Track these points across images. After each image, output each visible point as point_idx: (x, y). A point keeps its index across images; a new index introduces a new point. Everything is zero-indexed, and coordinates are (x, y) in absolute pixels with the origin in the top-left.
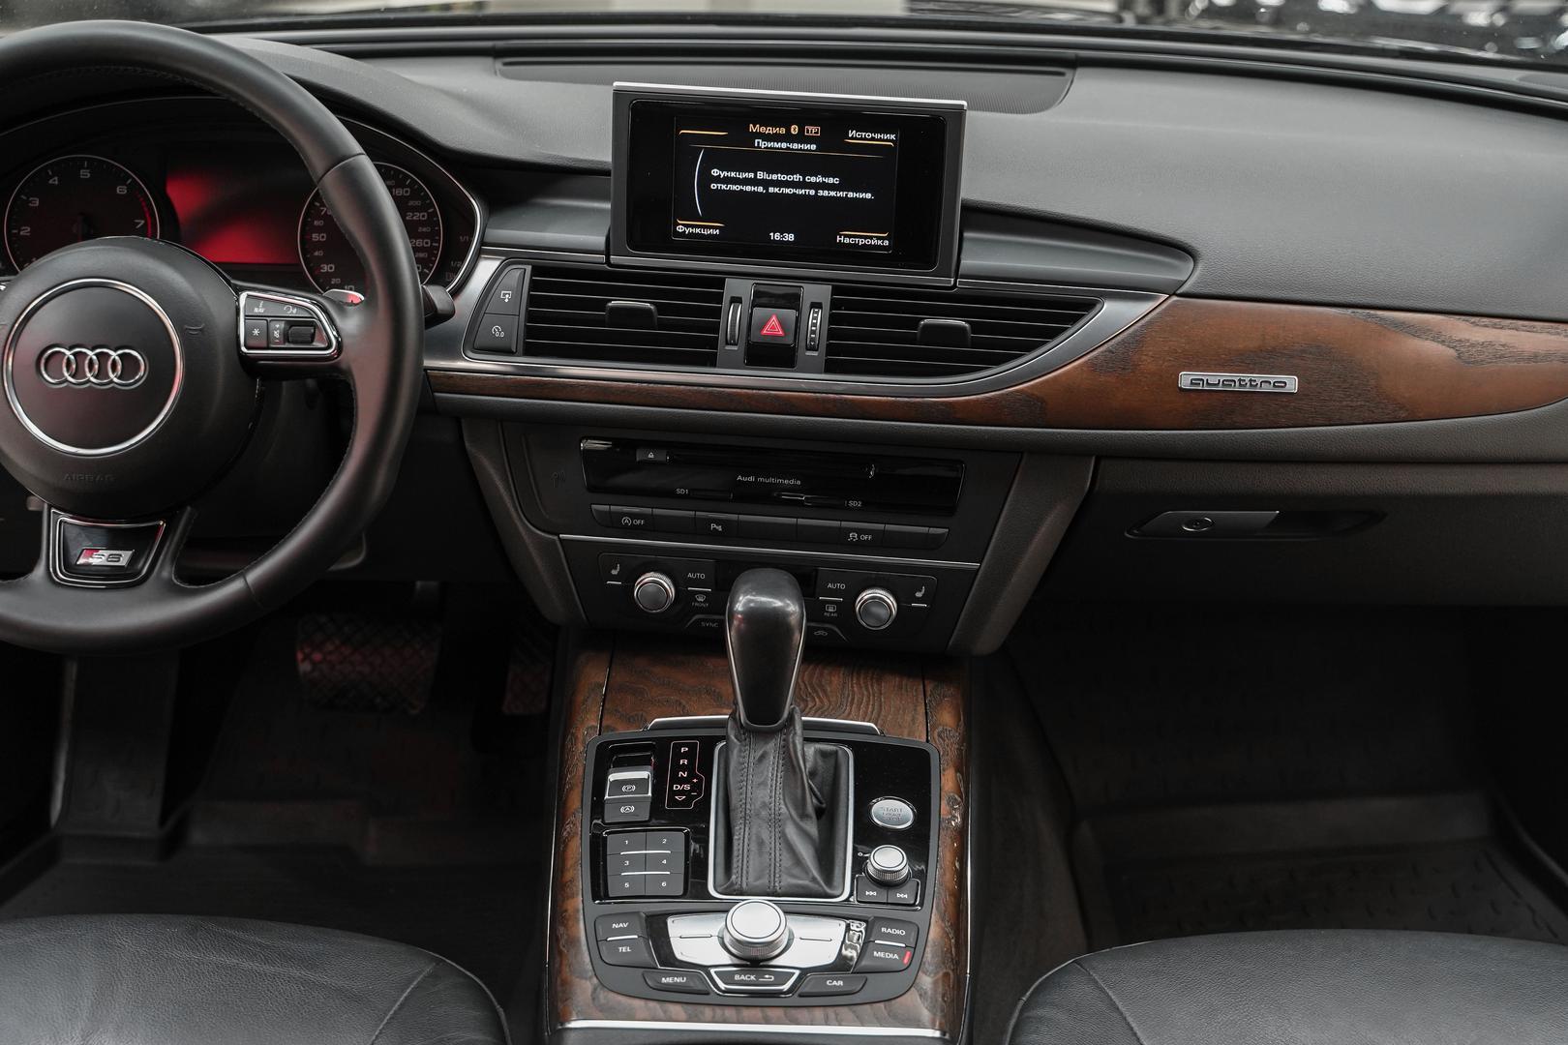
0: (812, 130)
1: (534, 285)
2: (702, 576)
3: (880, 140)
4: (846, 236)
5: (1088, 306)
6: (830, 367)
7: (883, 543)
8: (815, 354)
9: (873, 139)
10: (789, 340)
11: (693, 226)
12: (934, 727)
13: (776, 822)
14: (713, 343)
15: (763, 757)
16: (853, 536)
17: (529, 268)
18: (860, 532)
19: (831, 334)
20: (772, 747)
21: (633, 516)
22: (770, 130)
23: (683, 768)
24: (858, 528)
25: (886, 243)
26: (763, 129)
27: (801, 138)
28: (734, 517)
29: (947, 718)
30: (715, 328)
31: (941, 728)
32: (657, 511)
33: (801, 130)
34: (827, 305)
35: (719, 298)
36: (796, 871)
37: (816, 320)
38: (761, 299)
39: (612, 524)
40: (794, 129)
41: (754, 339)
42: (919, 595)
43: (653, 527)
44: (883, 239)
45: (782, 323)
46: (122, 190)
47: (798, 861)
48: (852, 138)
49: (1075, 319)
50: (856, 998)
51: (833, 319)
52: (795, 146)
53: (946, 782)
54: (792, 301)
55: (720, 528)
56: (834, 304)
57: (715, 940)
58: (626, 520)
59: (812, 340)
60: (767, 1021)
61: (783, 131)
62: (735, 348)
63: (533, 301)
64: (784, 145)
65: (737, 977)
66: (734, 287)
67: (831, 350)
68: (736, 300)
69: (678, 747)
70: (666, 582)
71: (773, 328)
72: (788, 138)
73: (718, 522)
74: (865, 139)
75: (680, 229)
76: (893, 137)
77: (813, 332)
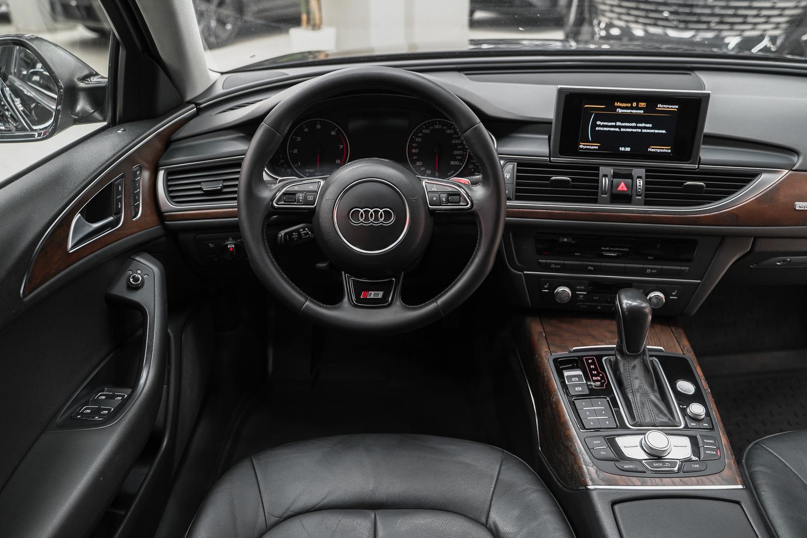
0: (642, 105)
1: (518, 171)
2: (583, 288)
3: (671, 108)
4: (652, 148)
5: (754, 175)
6: (647, 203)
7: (660, 274)
8: (640, 198)
9: (668, 108)
10: (629, 192)
11: (587, 145)
12: (684, 348)
13: (645, 394)
14: (596, 194)
15: (634, 367)
16: (648, 271)
17: (516, 164)
18: (651, 269)
19: (647, 189)
20: (637, 362)
21: (556, 264)
22: (624, 105)
23: (593, 369)
24: (650, 267)
25: (670, 151)
26: (621, 105)
27: (637, 108)
28: (599, 264)
29: (686, 342)
30: (597, 188)
31: (686, 348)
32: (566, 262)
33: (638, 105)
34: (644, 177)
35: (598, 175)
36: (661, 416)
37: (640, 183)
38: (616, 175)
39: (547, 268)
40: (635, 104)
41: (614, 192)
42: (674, 293)
43: (563, 269)
44: (668, 149)
45: (626, 185)
46: (333, 133)
47: (661, 411)
48: (659, 108)
49: (748, 182)
50: (706, 472)
51: (647, 183)
52: (634, 111)
53: (698, 372)
54: (630, 176)
55: (592, 268)
56: (647, 177)
57: (639, 448)
58: (553, 266)
59: (639, 192)
60: (675, 485)
61: (629, 105)
62: (606, 196)
63: (518, 178)
64: (629, 111)
65: (654, 464)
66: (603, 170)
67: (646, 196)
68: (605, 176)
69: (587, 360)
70: (567, 290)
71: (622, 187)
72: (632, 108)
73: (591, 266)
74: (665, 108)
75: (581, 146)
76: (677, 107)
77: (639, 189)
